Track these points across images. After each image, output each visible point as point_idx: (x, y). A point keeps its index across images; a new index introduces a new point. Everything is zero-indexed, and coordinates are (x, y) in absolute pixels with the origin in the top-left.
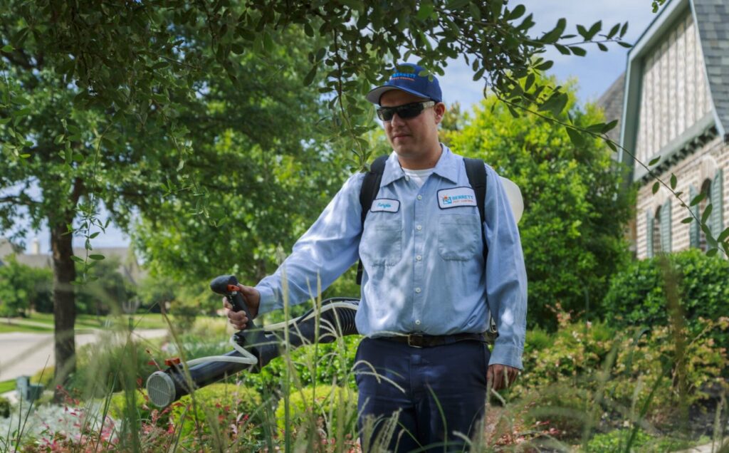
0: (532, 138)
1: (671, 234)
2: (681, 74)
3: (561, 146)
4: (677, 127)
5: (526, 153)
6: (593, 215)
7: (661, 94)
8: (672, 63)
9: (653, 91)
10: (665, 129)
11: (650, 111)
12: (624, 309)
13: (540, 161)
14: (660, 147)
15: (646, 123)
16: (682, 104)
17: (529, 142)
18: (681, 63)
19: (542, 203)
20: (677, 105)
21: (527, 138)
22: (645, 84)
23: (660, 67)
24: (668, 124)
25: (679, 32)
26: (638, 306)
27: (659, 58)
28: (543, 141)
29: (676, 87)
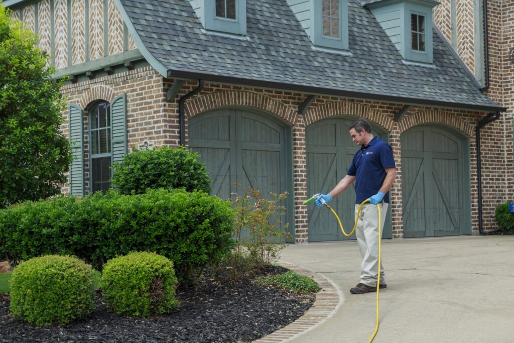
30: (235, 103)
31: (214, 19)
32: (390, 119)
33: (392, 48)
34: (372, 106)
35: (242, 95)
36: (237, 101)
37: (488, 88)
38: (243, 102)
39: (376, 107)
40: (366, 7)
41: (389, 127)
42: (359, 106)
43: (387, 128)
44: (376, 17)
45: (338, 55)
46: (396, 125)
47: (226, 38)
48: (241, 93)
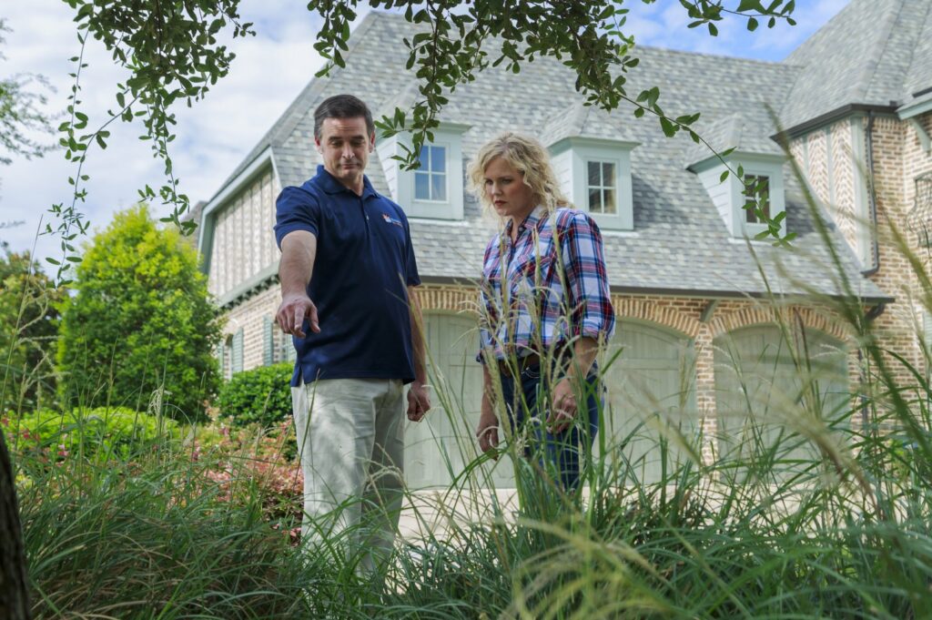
0: (142, 270)
1: (243, 357)
2: (257, 225)
3: (167, 277)
4: (252, 268)
5: (138, 283)
6: (195, 336)
7: (234, 243)
8: (247, 216)
9: (226, 239)
10: (239, 270)
11: (222, 257)
12: (235, 411)
13: (149, 290)
14: (234, 285)
15: (218, 267)
16: (257, 249)
17: (140, 274)
18: (257, 216)
19: (152, 325)
20: (252, 250)
21: (138, 270)
22: (216, 234)
23: (234, 220)
24: (243, 267)
25: (254, 190)
26: (247, 409)
27: (233, 212)
28: (152, 272)
29: (252, 235)
30: (431, 306)
31: (413, 202)
32: (693, 319)
33: (717, 223)
34: (660, 303)
35: (442, 295)
36: (433, 304)
37: (877, 270)
38: (442, 305)
39: (668, 303)
40: (690, 169)
41: (691, 330)
42: (637, 303)
43: (688, 331)
44: (703, 181)
45: (613, 237)
46: (704, 327)
47: (429, 226)
48: (439, 294)
